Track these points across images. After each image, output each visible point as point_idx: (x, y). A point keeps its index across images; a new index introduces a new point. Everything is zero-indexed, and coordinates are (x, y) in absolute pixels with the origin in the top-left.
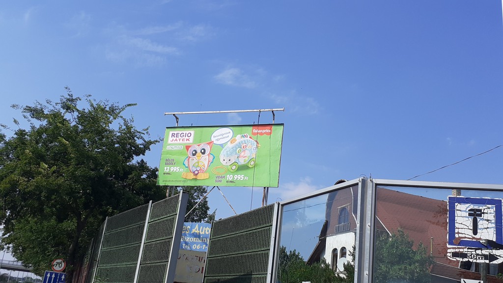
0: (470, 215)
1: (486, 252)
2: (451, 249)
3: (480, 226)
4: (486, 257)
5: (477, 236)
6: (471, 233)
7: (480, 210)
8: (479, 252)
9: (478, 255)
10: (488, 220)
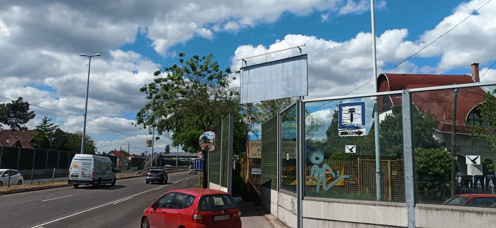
0: (349, 112)
1: (356, 131)
2: (340, 131)
3: (354, 118)
4: (357, 133)
5: (353, 123)
6: (349, 121)
7: (354, 109)
8: (353, 131)
9: (353, 132)
10: (358, 114)
